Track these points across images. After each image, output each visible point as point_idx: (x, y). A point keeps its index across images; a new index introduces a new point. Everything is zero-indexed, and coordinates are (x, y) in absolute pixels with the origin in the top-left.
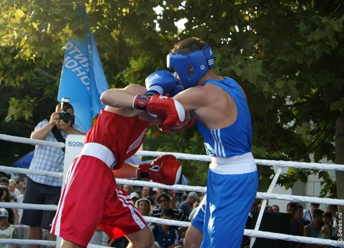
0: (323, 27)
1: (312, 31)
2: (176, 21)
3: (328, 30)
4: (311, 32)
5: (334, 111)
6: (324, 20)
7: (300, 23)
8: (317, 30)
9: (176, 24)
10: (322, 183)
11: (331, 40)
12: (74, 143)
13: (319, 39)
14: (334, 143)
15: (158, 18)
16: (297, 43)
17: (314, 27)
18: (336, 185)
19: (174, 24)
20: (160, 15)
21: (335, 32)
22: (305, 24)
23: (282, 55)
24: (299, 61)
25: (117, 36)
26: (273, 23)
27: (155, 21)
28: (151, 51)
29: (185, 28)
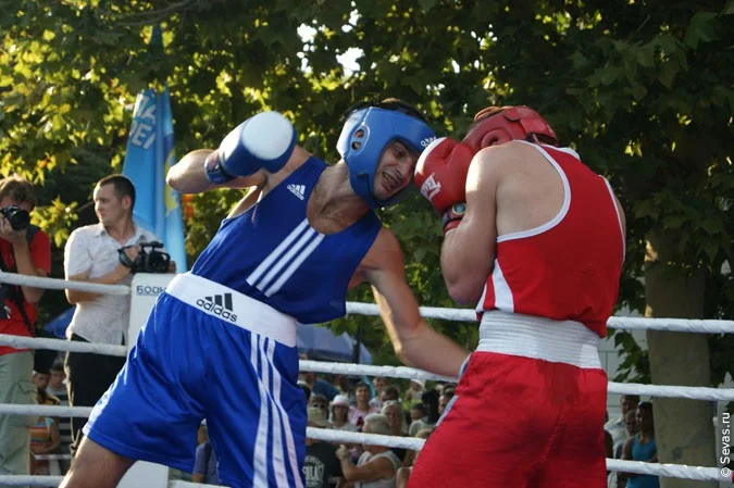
0: (617, 60)
1: (597, 67)
2: (340, 54)
3: (627, 65)
4: (596, 70)
5: (641, 219)
6: (620, 45)
7: (573, 53)
8: (606, 66)
9: (340, 59)
10: (621, 352)
11: (634, 84)
12: (148, 290)
13: (611, 82)
14: (642, 280)
15: (306, 48)
16: (570, 91)
17: (600, 60)
18: (647, 357)
19: (336, 60)
20: (309, 43)
21: (641, 69)
22: (584, 55)
24: (574, 126)
25: (228, 85)
26: (522, 53)
27: (300, 55)
28: (294, 112)
29: (357, 67)
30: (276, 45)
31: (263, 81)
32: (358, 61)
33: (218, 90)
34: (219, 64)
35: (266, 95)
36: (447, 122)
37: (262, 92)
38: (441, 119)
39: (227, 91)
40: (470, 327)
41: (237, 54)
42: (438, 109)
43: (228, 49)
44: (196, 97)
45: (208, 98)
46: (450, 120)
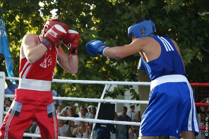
0: (129, 12)
1: (124, 14)
2: (51, 10)
3: (132, 13)
4: (123, 15)
5: (136, 57)
6: (130, 8)
7: (117, 9)
8: (126, 13)
9: (51, 12)
10: (132, 95)
11: (134, 18)
13: (128, 18)
14: (137, 74)
15: (41, 9)
16: (116, 21)
17: (124, 12)
18: (139, 96)
19: (50, 12)
20: (42, 7)
21: (136, 14)
22: (120, 10)
23: (108, 27)
24: (118, 30)
25: (19, 19)
26: (102, 10)
27: (40, 10)
28: (38, 27)
29: (56, 14)
30: (33, 7)
31: (29, 18)
32: (56, 12)
33: (16, 21)
34: (16, 13)
35: (30, 22)
36: (82, 30)
37: (29, 21)
38: (80, 29)
39: (18, 21)
40: (89, 89)
41: (21, 10)
42: (79, 26)
43: (19, 9)
44: (10, 23)
45: (13, 23)
46: (82, 29)
